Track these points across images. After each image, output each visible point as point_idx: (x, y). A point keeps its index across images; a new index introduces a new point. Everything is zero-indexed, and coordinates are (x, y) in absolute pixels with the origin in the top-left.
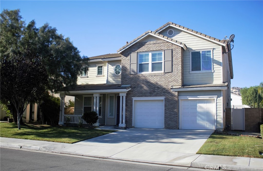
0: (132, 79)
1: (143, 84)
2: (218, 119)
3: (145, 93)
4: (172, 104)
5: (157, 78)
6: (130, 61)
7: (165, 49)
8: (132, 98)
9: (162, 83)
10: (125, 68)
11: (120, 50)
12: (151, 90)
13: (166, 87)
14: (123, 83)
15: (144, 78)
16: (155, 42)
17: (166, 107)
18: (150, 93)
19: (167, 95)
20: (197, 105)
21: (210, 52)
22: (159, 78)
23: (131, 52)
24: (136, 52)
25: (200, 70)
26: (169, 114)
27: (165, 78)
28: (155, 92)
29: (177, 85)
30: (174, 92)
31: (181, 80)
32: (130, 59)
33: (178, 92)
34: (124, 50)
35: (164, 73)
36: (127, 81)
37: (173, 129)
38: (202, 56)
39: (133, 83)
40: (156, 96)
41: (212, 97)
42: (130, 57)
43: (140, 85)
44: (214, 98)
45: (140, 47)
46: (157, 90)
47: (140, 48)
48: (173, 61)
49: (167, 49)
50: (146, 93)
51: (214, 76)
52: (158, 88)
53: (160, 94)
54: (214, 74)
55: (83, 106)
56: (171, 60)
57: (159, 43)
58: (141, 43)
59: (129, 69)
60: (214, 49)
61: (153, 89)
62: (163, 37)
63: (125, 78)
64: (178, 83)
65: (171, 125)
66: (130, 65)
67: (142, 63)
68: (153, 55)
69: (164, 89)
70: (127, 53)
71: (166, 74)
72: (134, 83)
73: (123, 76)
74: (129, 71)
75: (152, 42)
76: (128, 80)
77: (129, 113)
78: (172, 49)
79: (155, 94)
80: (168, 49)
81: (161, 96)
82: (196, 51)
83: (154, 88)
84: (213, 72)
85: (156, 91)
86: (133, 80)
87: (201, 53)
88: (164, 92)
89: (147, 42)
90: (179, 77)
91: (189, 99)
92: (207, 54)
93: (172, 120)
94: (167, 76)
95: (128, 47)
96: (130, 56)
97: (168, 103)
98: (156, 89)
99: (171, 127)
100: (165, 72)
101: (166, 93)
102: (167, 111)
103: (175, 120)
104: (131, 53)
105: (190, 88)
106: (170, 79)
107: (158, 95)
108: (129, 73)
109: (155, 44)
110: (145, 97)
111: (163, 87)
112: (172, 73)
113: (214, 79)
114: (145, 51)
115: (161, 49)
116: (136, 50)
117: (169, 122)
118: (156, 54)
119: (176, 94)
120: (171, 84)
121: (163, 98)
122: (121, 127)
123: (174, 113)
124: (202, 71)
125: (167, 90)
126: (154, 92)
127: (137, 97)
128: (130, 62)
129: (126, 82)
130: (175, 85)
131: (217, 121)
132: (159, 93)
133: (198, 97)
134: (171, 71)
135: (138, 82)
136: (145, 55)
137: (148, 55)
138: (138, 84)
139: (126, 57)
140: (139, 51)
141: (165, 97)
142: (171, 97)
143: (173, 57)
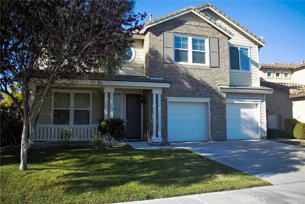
0: (166, 70)
1: (182, 78)
2: (263, 127)
3: (185, 92)
4: (219, 109)
5: (201, 73)
6: (162, 43)
7: (210, 36)
8: (167, 97)
9: (208, 80)
10: (156, 53)
11: (150, 24)
12: (194, 88)
13: (213, 86)
14: (153, 74)
15: (183, 70)
16: (197, 23)
17: (214, 112)
18: (192, 92)
19: (214, 96)
20: (240, 111)
21: (247, 49)
22: (203, 73)
23: (164, 30)
24: (171, 31)
25: (239, 69)
26: (217, 122)
27: (210, 73)
28: (200, 91)
29: (225, 84)
30: (222, 93)
31: (229, 79)
32: (163, 39)
33: (227, 93)
34: (156, 24)
35: (210, 68)
36: (158, 71)
37: (222, 141)
38: (240, 54)
39: (168, 76)
40: (200, 96)
41: (257, 101)
42: (162, 37)
43: (178, 80)
44: (258, 103)
45: (176, 25)
46: (202, 89)
47: (177, 27)
48: (220, 53)
49: (212, 36)
50: (187, 92)
51: (252, 78)
52: (203, 85)
53: (205, 95)
54: (252, 75)
55: (53, 108)
56: (218, 51)
57: (202, 27)
58: (179, 21)
59: (162, 54)
60: (251, 47)
61: (196, 87)
62: (210, 20)
63: (155, 67)
64: (226, 82)
65: (220, 135)
66: (162, 49)
67: (180, 49)
68: (194, 41)
69: (211, 88)
70: (157, 31)
71: (212, 69)
72: (170, 77)
73: (152, 64)
74: (163, 57)
75: (193, 23)
76: (160, 70)
77: (164, 121)
78: (218, 39)
79: (200, 94)
80: (214, 36)
81: (207, 97)
82: (234, 46)
83: (198, 85)
84: (251, 73)
85: (200, 89)
86: (168, 72)
87: (239, 49)
88: (210, 93)
89: (187, 22)
90: (226, 74)
91: (235, 102)
92: (245, 52)
93: (221, 129)
94: (213, 71)
95: (162, 22)
96: (162, 35)
97: (215, 107)
98: (200, 87)
99: (219, 138)
100: (211, 66)
101: (213, 94)
102: (214, 118)
103: (224, 129)
104: (164, 32)
105: (240, 90)
106: (216, 75)
107: (203, 95)
108: (162, 60)
109: (197, 26)
110: (186, 97)
111: (209, 86)
112: (219, 68)
113: (253, 81)
114: (184, 33)
115: (205, 35)
116: (172, 30)
117: (218, 131)
118: (197, 40)
119: (224, 95)
120: (219, 82)
121: (207, 100)
122: (156, 143)
123: (223, 120)
124: (241, 71)
125: (214, 90)
126: (198, 91)
127: (175, 97)
128: (162, 45)
129: (158, 73)
130: (222, 84)
131: (261, 128)
132: (204, 93)
133: (244, 100)
134: (218, 66)
135: (175, 75)
136: (183, 39)
137: (187, 39)
138: (176, 78)
139: (157, 36)
140: (176, 32)
141: (210, 99)
142: (219, 99)
143: (220, 48)
